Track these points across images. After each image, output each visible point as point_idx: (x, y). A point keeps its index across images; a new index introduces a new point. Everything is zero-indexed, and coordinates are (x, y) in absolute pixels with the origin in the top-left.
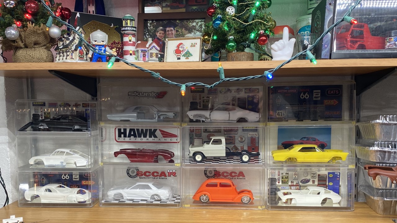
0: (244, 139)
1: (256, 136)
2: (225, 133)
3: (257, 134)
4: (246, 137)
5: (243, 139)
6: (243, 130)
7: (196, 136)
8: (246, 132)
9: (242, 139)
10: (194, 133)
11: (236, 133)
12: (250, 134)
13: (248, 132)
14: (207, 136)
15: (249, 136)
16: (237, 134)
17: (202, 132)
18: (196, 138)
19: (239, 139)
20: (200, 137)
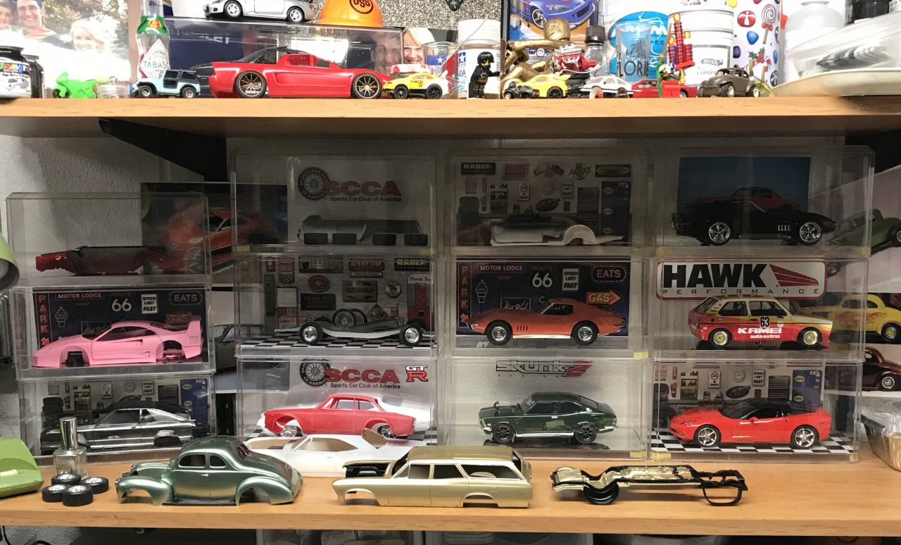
0: (398, 290)
2: (353, 274)
5: (396, 289)
6: (398, 268)
7: (281, 282)
8: (404, 273)
9: (393, 288)
10: (276, 273)
11: (380, 274)
12: (412, 278)
13: (409, 272)
14: (309, 281)
15: (409, 283)
16: (382, 277)
17: (297, 272)
18: (281, 285)
19: (388, 289)
20: (290, 283)
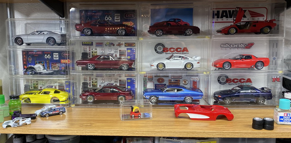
1: (197, 80)
3: (198, 78)
4: (189, 80)
